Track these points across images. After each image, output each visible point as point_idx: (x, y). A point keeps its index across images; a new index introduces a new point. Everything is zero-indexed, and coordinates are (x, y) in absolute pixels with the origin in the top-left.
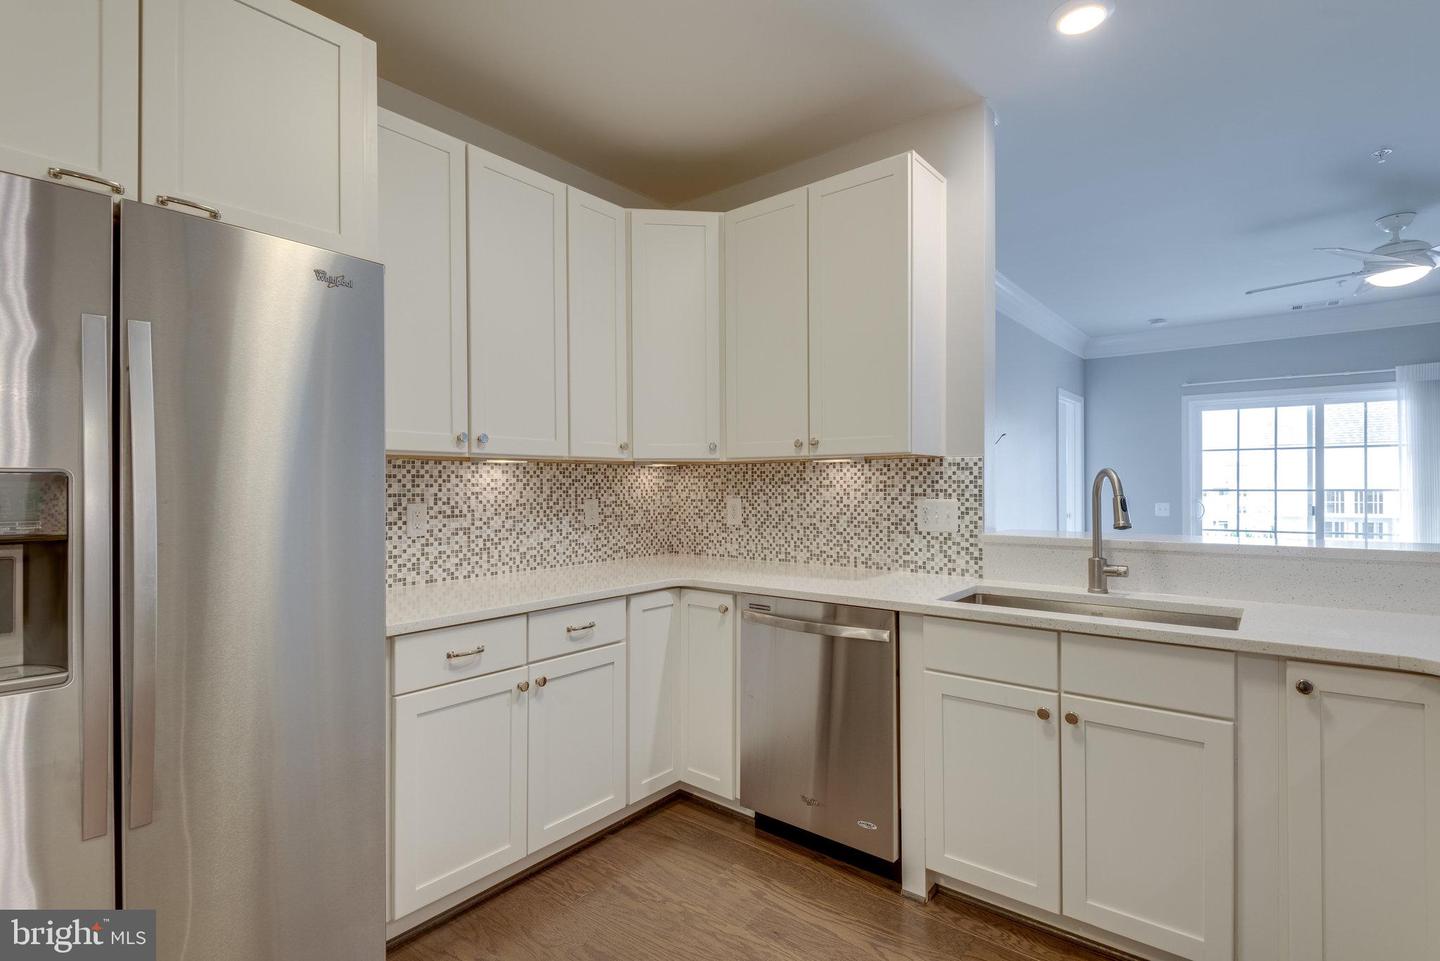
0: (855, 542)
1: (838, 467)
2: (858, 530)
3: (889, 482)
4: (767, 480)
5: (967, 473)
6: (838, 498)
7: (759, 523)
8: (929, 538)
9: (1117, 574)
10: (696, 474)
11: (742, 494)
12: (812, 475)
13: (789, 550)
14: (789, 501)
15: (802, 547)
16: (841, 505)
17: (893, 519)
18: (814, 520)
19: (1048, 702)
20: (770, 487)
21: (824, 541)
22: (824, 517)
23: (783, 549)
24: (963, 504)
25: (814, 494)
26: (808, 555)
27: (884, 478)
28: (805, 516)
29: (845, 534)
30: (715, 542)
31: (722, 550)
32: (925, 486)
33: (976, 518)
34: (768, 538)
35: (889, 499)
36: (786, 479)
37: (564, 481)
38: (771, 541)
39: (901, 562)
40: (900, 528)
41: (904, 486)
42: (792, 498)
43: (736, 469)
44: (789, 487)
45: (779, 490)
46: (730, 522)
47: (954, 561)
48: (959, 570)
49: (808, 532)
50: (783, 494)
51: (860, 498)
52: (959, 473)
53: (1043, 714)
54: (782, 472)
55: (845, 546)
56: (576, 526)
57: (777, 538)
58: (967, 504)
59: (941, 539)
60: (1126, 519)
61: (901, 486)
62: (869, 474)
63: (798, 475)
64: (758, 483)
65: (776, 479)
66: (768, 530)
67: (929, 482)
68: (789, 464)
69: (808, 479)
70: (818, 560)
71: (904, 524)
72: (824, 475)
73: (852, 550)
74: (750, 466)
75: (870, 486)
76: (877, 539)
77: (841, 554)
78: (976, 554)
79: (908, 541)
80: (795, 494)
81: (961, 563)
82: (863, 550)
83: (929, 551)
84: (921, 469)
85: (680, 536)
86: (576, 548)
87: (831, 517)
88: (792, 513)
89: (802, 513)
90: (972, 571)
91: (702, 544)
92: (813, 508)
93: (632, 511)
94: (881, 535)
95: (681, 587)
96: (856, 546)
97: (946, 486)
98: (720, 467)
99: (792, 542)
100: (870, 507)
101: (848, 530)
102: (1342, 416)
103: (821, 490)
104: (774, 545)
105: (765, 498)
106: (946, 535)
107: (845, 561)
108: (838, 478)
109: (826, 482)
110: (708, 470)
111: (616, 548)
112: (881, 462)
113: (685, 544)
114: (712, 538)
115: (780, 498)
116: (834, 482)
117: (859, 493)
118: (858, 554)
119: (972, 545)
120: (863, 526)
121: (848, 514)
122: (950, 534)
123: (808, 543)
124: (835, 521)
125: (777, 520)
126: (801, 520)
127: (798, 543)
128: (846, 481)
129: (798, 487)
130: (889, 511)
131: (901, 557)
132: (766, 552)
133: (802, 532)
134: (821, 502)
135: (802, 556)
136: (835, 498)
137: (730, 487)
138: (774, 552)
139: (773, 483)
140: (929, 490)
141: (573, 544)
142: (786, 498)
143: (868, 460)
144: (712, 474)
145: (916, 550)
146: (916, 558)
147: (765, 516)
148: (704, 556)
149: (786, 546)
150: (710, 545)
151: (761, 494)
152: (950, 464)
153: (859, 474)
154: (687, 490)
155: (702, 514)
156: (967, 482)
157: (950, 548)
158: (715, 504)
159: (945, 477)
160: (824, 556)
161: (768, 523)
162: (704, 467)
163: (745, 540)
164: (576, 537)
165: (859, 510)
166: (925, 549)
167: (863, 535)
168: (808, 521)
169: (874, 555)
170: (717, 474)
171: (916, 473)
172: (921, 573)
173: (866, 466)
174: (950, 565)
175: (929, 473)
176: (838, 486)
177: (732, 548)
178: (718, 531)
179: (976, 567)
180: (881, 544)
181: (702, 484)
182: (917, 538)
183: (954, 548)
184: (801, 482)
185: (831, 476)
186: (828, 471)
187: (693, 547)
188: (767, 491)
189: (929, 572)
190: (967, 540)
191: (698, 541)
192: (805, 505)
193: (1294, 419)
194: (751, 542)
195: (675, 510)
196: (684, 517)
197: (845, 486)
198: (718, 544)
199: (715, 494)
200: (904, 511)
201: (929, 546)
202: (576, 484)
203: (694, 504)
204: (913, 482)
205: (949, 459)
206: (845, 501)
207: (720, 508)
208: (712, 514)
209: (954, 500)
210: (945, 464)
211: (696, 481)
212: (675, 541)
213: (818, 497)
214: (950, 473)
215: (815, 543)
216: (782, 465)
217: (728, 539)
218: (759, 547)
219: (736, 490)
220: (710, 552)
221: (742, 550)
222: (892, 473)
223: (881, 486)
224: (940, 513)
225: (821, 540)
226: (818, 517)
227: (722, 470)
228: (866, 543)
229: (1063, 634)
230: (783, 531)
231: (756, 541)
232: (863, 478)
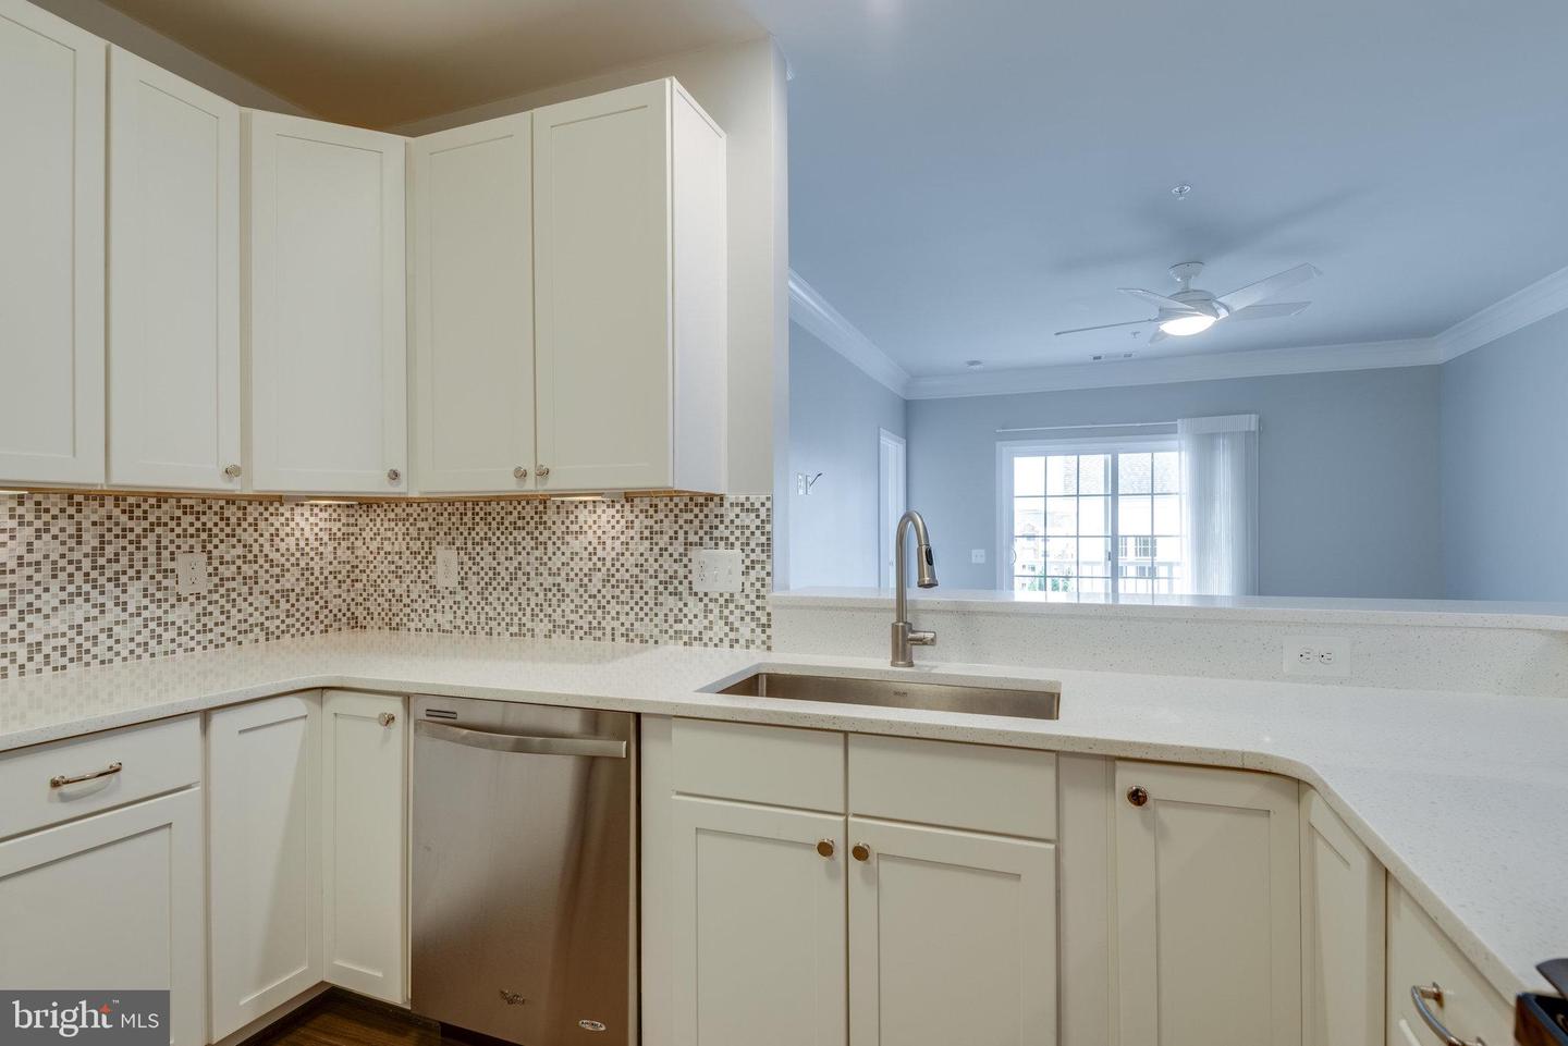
0: (613, 608)
1: (590, 507)
2: (617, 592)
3: (657, 528)
4: (494, 525)
5: (753, 515)
6: (590, 549)
7: (482, 584)
8: (706, 600)
9: (922, 642)
10: (392, 516)
11: (458, 544)
12: (555, 518)
13: (524, 620)
14: (524, 553)
15: (541, 615)
16: (595, 559)
17: (662, 577)
18: (558, 580)
19: (831, 829)
20: (498, 534)
21: (572, 606)
22: (572, 575)
23: (516, 620)
24: (748, 556)
25: (559, 543)
26: (550, 626)
27: (650, 522)
28: (546, 573)
29: (599, 597)
30: (420, 611)
31: (429, 623)
32: (701, 533)
33: (763, 574)
34: (495, 604)
35: (656, 549)
36: (520, 523)
37: (130, 524)
38: (499, 609)
39: (671, 632)
40: (671, 589)
41: (676, 532)
42: (529, 549)
43: (450, 509)
44: (524, 533)
45: (511, 538)
46: (441, 582)
47: (737, 629)
48: (742, 642)
49: (550, 595)
50: (515, 543)
51: (619, 549)
52: (743, 515)
53: (825, 849)
54: (515, 513)
55: (599, 613)
56: (159, 595)
57: (507, 604)
58: (753, 557)
59: (722, 601)
60: (932, 575)
61: (671, 533)
62: (631, 517)
63: (537, 518)
64: (481, 529)
65: (507, 523)
66: (495, 594)
67: (706, 528)
68: (523, 503)
69: (549, 523)
70: (563, 632)
71: (676, 582)
72: (572, 517)
73: (608, 617)
74: (469, 505)
75: (632, 533)
76: (641, 603)
77: (595, 623)
78: (764, 620)
79: (681, 605)
80: (533, 543)
81: (745, 632)
82: (623, 618)
83: (706, 617)
84: (696, 510)
85: (368, 604)
86: (159, 630)
87: (581, 575)
88: (528, 569)
89: (541, 569)
90: (758, 642)
91: (401, 615)
92: (556, 563)
93: (277, 571)
94: (646, 598)
95: (323, 688)
96: (613, 614)
97: (727, 533)
98: (426, 506)
99: (528, 610)
100: (632, 560)
101: (604, 591)
102: (1133, 464)
103: (568, 538)
104: (503, 614)
105: (491, 549)
106: (727, 596)
107: (599, 634)
108: (590, 522)
109: (575, 528)
110: (409, 510)
111: (244, 626)
112: (647, 501)
113: (376, 616)
114: (415, 606)
115: (511, 548)
116: (585, 528)
117: (618, 543)
118: (616, 624)
119: (758, 608)
120: (622, 586)
121: (604, 570)
122: (732, 595)
123: (550, 611)
124: (586, 580)
125: (507, 579)
126: (541, 579)
127: (537, 610)
128: (601, 526)
129: (536, 534)
130: (656, 566)
131: (671, 626)
132: (493, 624)
133: (541, 595)
134: (568, 554)
135: (543, 627)
136: (586, 549)
137: (442, 534)
138: (503, 624)
139: (502, 528)
140: (706, 538)
141: (152, 625)
142: (519, 548)
143: (629, 497)
144: (415, 515)
145: (691, 617)
146: (690, 628)
147: (491, 574)
148: (403, 632)
149: (520, 614)
150: (413, 615)
151: (486, 543)
152: (732, 504)
153: (618, 516)
154: (378, 538)
155: (400, 572)
156: (753, 528)
157: (731, 613)
158: (419, 558)
159: (727, 521)
160: (572, 627)
161: (494, 583)
162: (404, 505)
163: (463, 608)
164: (159, 613)
165: (618, 565)
166: (701, 616)
167: (623, 598)
168: (551, 580)
169: (637, 625)
170: (423, 515)
171: (690, 516)
172: (697, 646)
173: (628, 506)
174: (732, 635)
175: (706, 516)
176: (590, 532)
177: (445, 619)
178: (424, 596)
179: (764, 637)
180: (646, 609)
181: (400, 529)
182: (691, 601)
183: (738, 613)
184: (541, 527)
185: (581, 519)
186: (577, 512)
187: (387, 620)
188: (494, 539)
189: (706, 645)
190: (753, 602)
191: (394, 610)
192: (545, 559)
193: (1094, 466)
194: (470, 611)
195: (361, 567)
196: (374, 576)
197: (599, 533)
198: (424, 615)
199: (419, 543)
200: (676, 566)
201: (707, 611)
202: (159, 530)
203: (390, 558)
204: (686, 527)
205: (731, 498)
206: (600, 553)
207: (427, 563)
208: (415, 572)
209: (737, 550)
210: (727, 504)
211: (393, 524)
212: (360, 612)
213: (563, 548)
214: (732, 516)
215: (559, 611)
216: (515, 503)
217: (439, 607)
218: (483, 617)
219: (449, 538)
220: (412, 625)
221: (459, 622)
222: (661, 516)
223: (647, 533)
224: (721, 568)
225: (568, 606)
226: (563, 574)
227: (430, 510)
228: (627, 608)
229: (850, 735)
230: (516, 594)
231: (479, 609)
232: (623, 522)
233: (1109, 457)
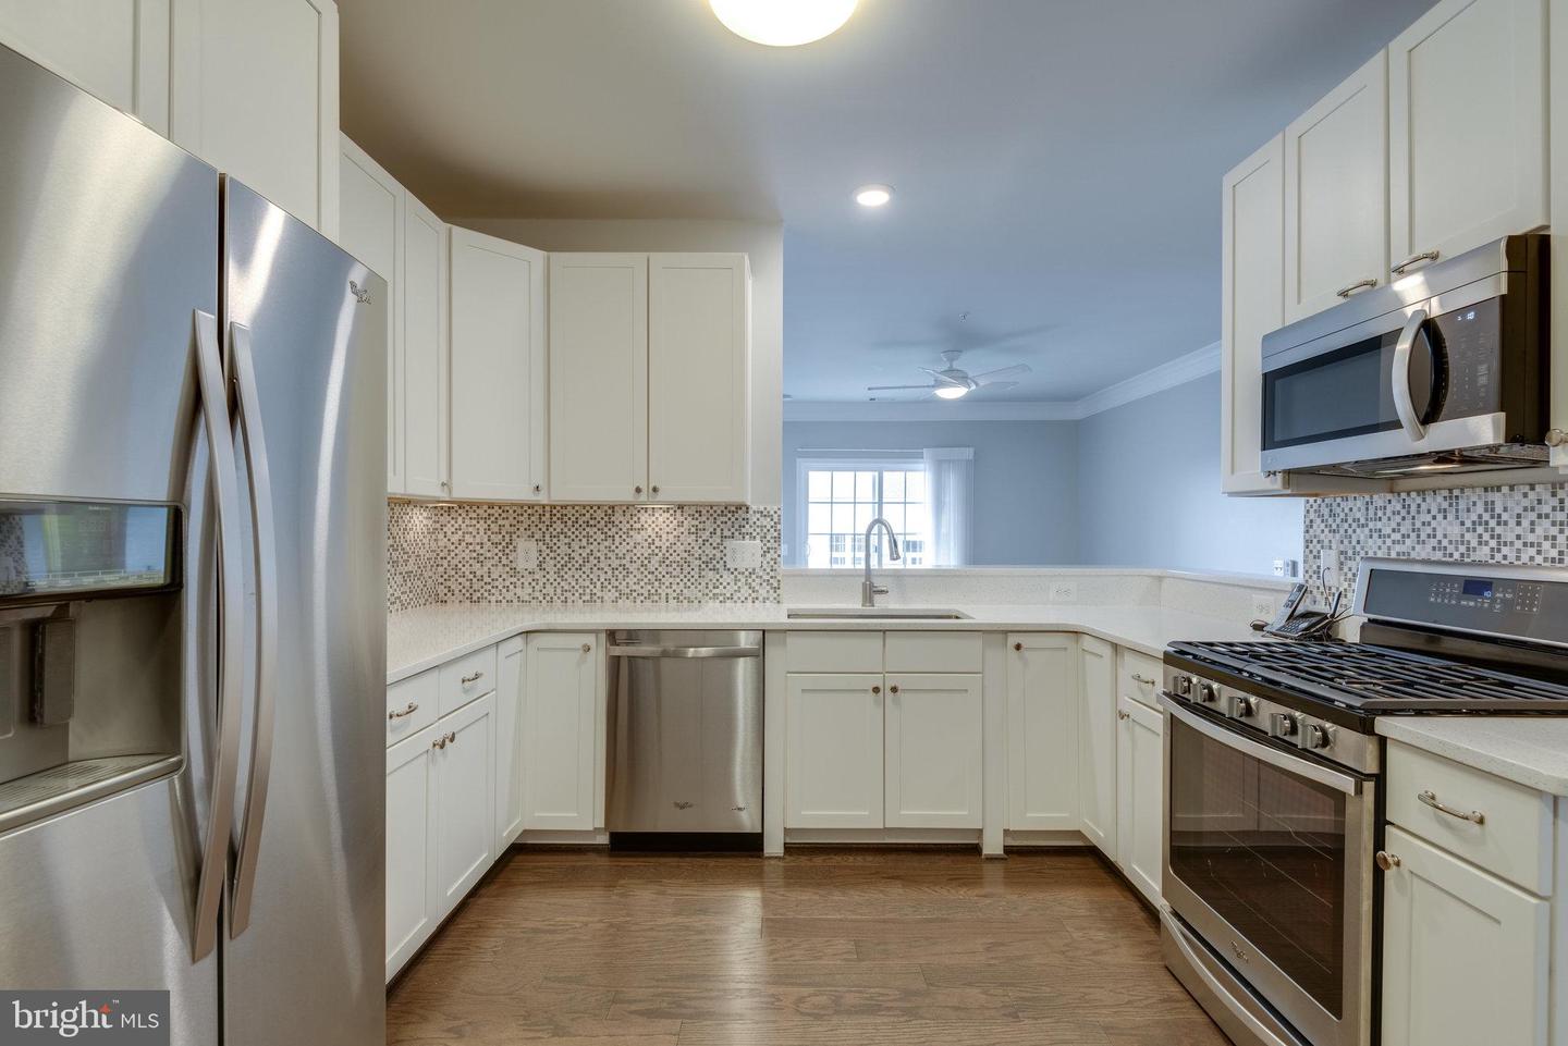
0: (667, 580)
1: (650, 512)
2: (670, 569)
3: (701, 526)
4: (570, 523)
5: (769, 519)
6: (650, 540)
7: (559, 566)
8: (736, 573)
9: (882, 592)
10: (474, 515)
11: (537, 537)
12: (622, 519)
13: (595, 591)
14: (595, 543)
15: (610, 587)
16: (653, 547)
17: (704, 559)
18: (624, 562)
19: (877, 681)
20: (573, 530)
21: (635, 580)
22: (635, 558)
23: (588, 591)
24: (765, 545)
25: (624, 537)
26: (617, 594)
27: (696, 523)
28: (613, 558)
29: (656, 573)
30: (500, 587)
31: (509, 596)
32: (733, 530)
33: (776, 556)
34: (570, 580)
35: (700, 540)
36: (592, 522)
38: (573, 583)
39: (711, 595)
40: (711, 566)
41: (715, 529)
42: (599, 540)
43: (529, 511)
44: (595, 529)
45: (584, 533)
46: (521, 565)
47: (757, 591)
48: (761, 599)
49: (616, 572)
50: (588, 536)
51: (672, 540)
52: (762, 519)
53: (876, 690)
54: (588, 515)
55: (657, 584)
57: (580, 580)
58: (769, 545)
59: (747, 573)
60: (898, 554)
61: (712, 530)
62: (682, 519)
63: (606, 519)
64: (558, 526)
65: (580, 522)
66: (570, 573)
67: (737, 526)
68: (595, 508)
69: (617, 523)
70: (628, 598)
71: (714, 562)
72: (635, 519)
73: (663, 587)
74: (548, 508)
75: (682, 529)
76: (689, 576)
77: (653, 591)
78: (776, 585)
79: (718, 577)
80: (603, 537)
81: (763, 592)
82: (674, 587)
83: (736, 584)
84: (730, 515)
85: (448, 583)
87: (642, 558)
88: (599, 554)
89: (610, 555)
90: (771, 599)
91: (482, 591)
92: (622, 550)
94: (692, 573)
95: (527, 632)
96: (667, 584)
97: (751, 530)
98: (508, 508)
99: (599, 584)
100: (682, 548)
101: (660, 569)
102: (892, 479)
103: (631, 533)
104: (577, 587)
105: (567, 540)
106: (750, 570)
107: (656, 598)
108: (650, 522)
109: (637, 526)
110: (490, 511)
112: (694, 508)
113: (457, 592)
114: (496, 583)
115: (584, 541)
116: (646, 526)
117: (671, 536)
118: (669, 591)
119: (772, 577)
120: (674, 565)
121: (660, 554)
122: (754, 570)
123: (617, 584)
124: (646, 562)
125: (581, 562)
126: (609, 562)
127: (606, 583)
128: (658, 525)
129: (606, 530)
130: (700, 551)
131: (711, 591)
132: (568, 594)
133: (610, 573)
134: (632, 544)
135: (610, 595)
136: (646, 540)
137: (522, 529)
138: (577, 594)
139: (577, 526)
140: (737, 534)
142: (591, 540)
143: (681, 507)
144: (496, 515)
145: (725, 584)
146: (724, 591)
147: (566, 558)
148: (484, 604)
149: (592, 587)
150: (493, 591)
151: (562, 536)
152: (754, 512)
153: (672, 519)
154: (460, 533)
155: (482, 558)
156: (768, 527)
157: (754, 581)
158: (500, 547)
159: (751, 522)
160: (635, 594)
161: (569, 565)
162: (485, 507)
163: (541, 584)
165: (671, 551)
166: (732, 583)
167: (674, 573)
168: (618, 562)
169: (685, 591)
170: (504, 515)
171: (725, 519)
172: (729, 604)
173: (679, 512)
174: (753, 595)
175: (737, 519)
176: (650, 529)
177: (524, 593)
178: (504, 576)
179: (775, 595)
180: (692, 580)
181: (482, 526)
182: (725, 574)
183: (758, 581)
184: (610, 526)
185: (643, 519)
186: (639, 515)
187: (468, 595)
188: (569, 533)
189: (735, 602)
190: (768, 574)
191: (475, 587)
192: (613, 547)
193: (866, 479)
194: (548, 586)
195: (442, 555)
196: (455, 562)
197: (657, 529)
198: (504, 590)
199: (500, 536)
200: (714, 552)
201: (736, 580)
203: (471, 547)
204: (722, 526)
205: (754, 508)
206: (657, 543)
207: (507, 551)
208: (496, 558)
209: (758, 541)
210: (751, 512)
211: (474, 522)
212: (441, 590)
213: (628, 540)
214: (755, 520)
215: (624, 583)
216: (588, 508)
217: (519, 583)
218: (559, 591)
219: (529, 533)
220: (493, 599)
221: (537, 594)
222: (704, 519)
223: (693, 530)
224: (747, 552)
225: (631, 580)
226: (628, 558)
227: (511, 511)
228: (678, 580)
229: (887, 632)
230: (588, 572)
231: (555, 584)
232: (675, 522)
233: (877, 474)
